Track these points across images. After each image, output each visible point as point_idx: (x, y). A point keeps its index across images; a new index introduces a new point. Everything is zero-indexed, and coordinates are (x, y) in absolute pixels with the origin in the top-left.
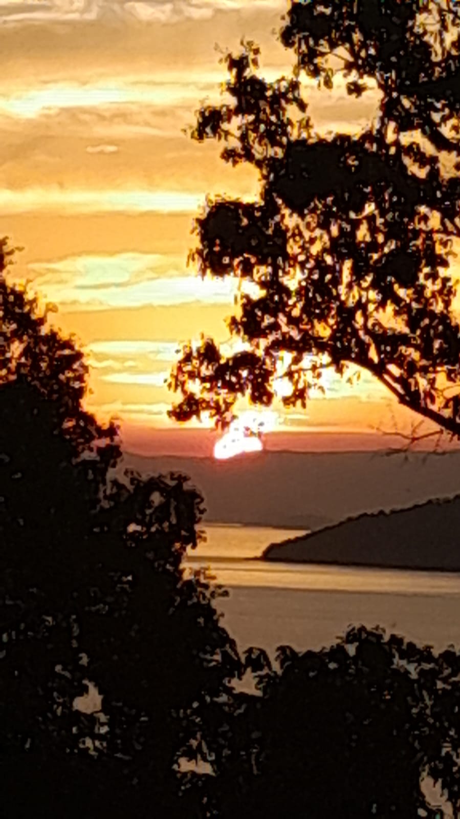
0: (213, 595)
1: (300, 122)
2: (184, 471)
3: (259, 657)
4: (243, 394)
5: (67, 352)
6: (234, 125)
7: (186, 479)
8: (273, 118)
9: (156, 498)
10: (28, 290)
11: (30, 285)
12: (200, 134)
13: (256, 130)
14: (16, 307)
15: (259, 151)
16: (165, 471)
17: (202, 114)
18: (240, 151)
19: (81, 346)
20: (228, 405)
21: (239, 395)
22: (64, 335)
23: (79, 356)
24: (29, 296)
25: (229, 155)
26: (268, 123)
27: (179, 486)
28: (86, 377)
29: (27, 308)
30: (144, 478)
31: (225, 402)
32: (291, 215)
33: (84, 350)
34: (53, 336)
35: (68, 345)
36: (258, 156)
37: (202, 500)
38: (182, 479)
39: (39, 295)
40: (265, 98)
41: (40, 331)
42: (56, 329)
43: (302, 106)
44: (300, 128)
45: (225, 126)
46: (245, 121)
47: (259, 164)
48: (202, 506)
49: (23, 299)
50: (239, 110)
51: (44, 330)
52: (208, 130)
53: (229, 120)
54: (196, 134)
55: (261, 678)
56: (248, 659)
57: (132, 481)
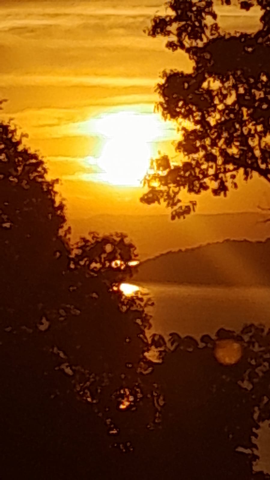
0: (146, 305)
1: (212, 26)
2: (125, 232)
3: (159, 339)
4: (184, 188)
5: (34, 161)
6: (174, 27)
7: (126, 236)
8: (197, 24)
9: (109, 248)
10: (11, 124)
11: (12, 122)
12: (154, 32)
13: (185, 30)
14: (4, 135)
15: (187, 43)
16: (113, 232)
17: (155, 21)
18: (176, 42)
19: (43, 157)
20: (176, 194)
21: (182, 188)
22: (32, 151)
23: (41, 163)
24: (12, 128)
25: (171, 45)
26: (194, 26)
27: (122, 241)
28: (45, 175)
29: (10, 135)
30: (101, 236)
31: (173, 192)
32: (214, 81)
33: (44, 160)
34: (25, 151)
35: (35, 157)
36: (187, 45)
37: (135, 249)
38: (123, 237)
39: (17, 127)
40: (192, 11)
41: (18, 149)
42: (27, 147)
43: (215, 16)
44: (212, 30)
45: (169, 28)
46: (180, 25)
47: (188, 50)
48: (136, 252)
49: (7, 130)
50: (177, 19)
51: (20, 148)
52: (159, 30)
53: (170, 25)
54: (151, 33)
55: (160, 352)
56: (153, 340)
57: (93, 238)
